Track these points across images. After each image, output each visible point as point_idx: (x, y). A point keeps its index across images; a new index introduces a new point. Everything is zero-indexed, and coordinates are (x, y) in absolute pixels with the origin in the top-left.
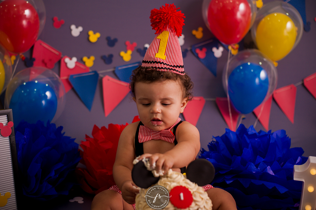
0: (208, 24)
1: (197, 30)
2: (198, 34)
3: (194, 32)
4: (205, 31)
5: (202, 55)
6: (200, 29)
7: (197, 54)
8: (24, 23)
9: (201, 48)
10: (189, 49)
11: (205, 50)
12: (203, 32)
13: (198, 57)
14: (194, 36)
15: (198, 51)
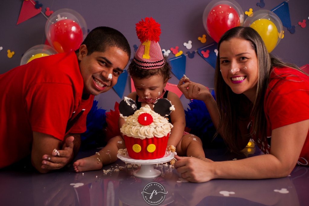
0: (208, 32)
1: (202, 37)
2: (203, 40)
3: (199, 38)
4: (207, 37)
5: (206, 55)
6: (204, 36)
7: (203, 55)
8: (72, 36)
9: (205, 50)
10: (196, 51)
11: (208, 51)
12: (206, 38)
13: (203, 57)
14: (200, 41)
15: (203, 52)
